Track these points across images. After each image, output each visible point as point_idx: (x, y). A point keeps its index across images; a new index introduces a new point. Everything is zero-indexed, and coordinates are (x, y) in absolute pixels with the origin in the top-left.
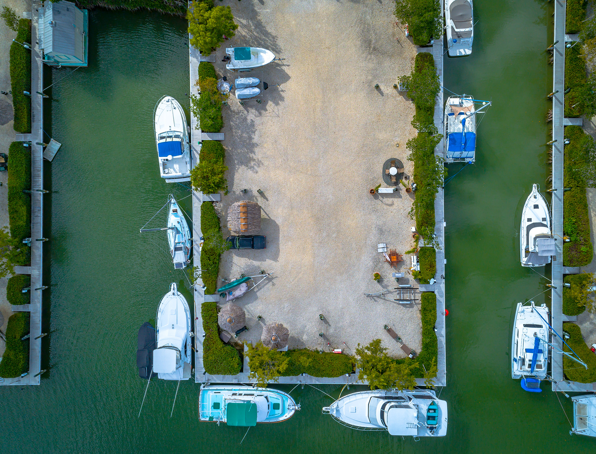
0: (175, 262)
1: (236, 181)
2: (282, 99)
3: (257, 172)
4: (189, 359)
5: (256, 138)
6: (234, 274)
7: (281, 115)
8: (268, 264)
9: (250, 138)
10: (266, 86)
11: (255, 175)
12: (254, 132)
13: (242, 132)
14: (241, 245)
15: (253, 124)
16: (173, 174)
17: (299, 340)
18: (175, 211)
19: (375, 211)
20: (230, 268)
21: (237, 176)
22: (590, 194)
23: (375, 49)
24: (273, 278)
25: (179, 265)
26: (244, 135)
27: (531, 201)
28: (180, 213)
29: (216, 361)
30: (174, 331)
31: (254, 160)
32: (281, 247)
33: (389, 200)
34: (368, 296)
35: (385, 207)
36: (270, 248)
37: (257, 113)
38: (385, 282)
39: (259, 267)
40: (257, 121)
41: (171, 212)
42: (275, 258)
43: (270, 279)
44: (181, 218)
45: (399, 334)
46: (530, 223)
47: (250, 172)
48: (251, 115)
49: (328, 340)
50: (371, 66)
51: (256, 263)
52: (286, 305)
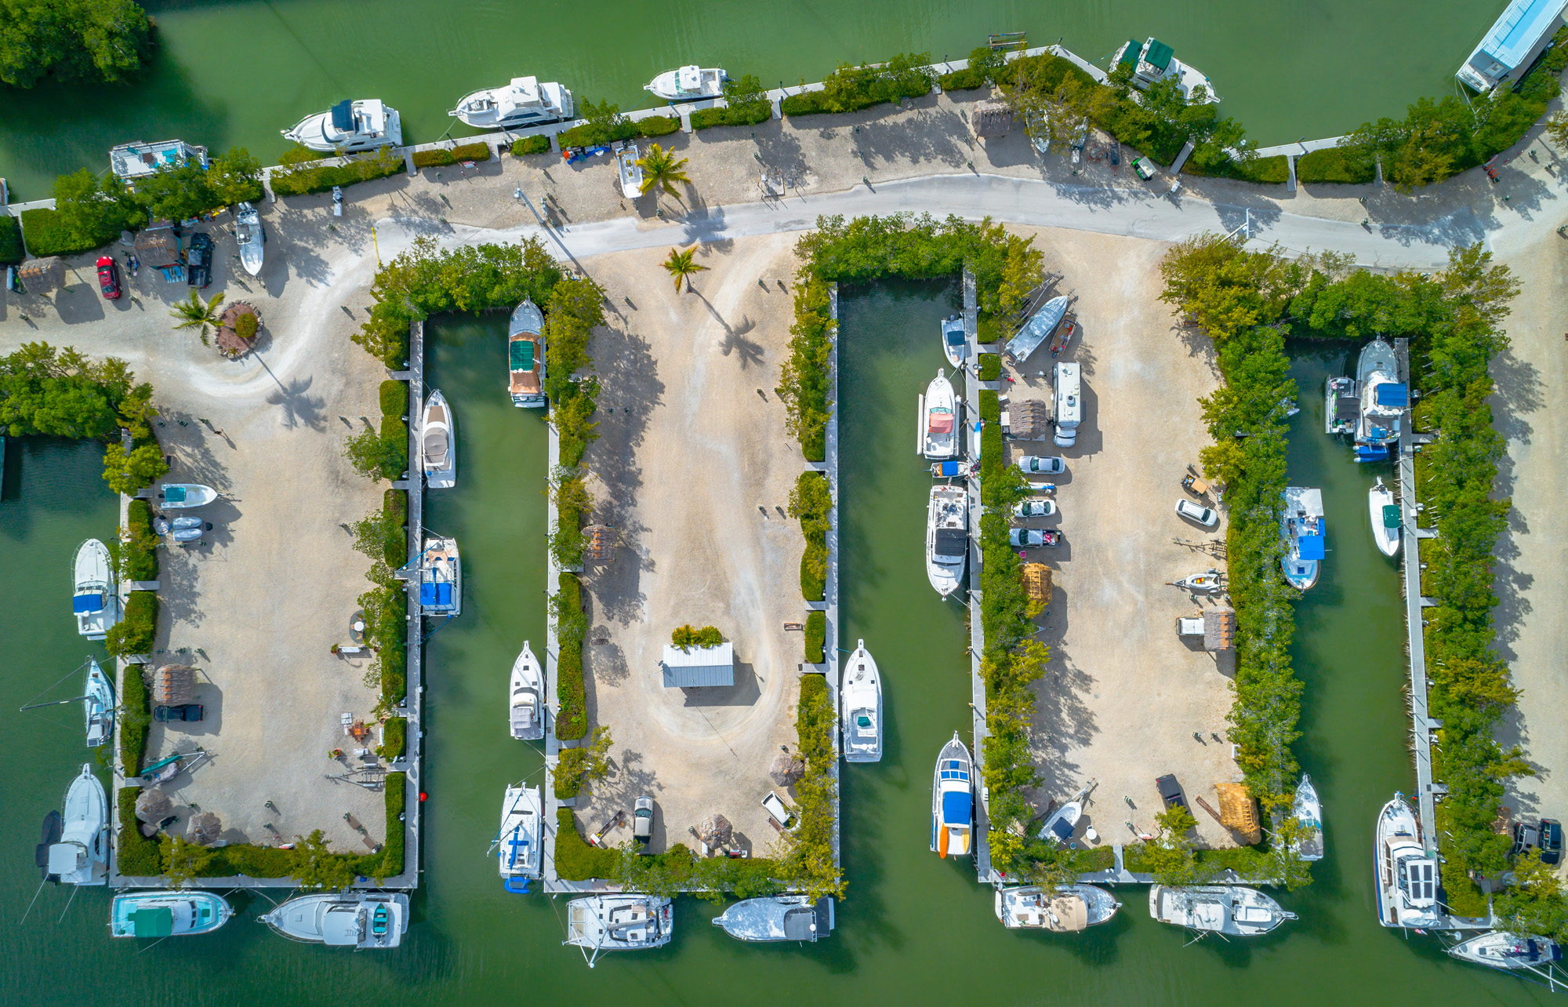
0: (89, 738)
1: (172, 639)
2: (232, 539)
3: (198, 627)
4: (102, 858)
5: (198, 587)
6: (166, 751)
7: (229, 559)
8: (206, 740)
9: (192, 586)
10: (209, 527)
11: (197, 630)
12: (196, 579)
13: (182, 579)
14: (170, 717)
15: (195, 569)
16: (97, 630)
17: (241, 833)
18: (96, 676)
19: (340, 673)
20: (160, 744)
21: (174, 632)
22: (593, 653)
23: (343, 482)
24: (212, 757)
25: (94, 741)
26: (184, 582)
27: (521, 661)
28: (101, 677)
29: (131, 860)
30: (84, 822)
31: (195, 612)
32: (224, 718)
33: (356, 661)
34: (328, 777)
35: (352, 669)
36: (209, 719)
37: (201, 556)
38: (349, 760)
39: (196, 743)
40: (201, 566)
41: (91, 677)
42: (216, 731)
43: (208, 758)
44: (103, 684)
45: (364, 824)
46: (518, 688)
47: (190, 627)
48: (194, 559)
49: (277, 832)
50: (339, 501)
51: (193, 738)
52: (227, 789)
